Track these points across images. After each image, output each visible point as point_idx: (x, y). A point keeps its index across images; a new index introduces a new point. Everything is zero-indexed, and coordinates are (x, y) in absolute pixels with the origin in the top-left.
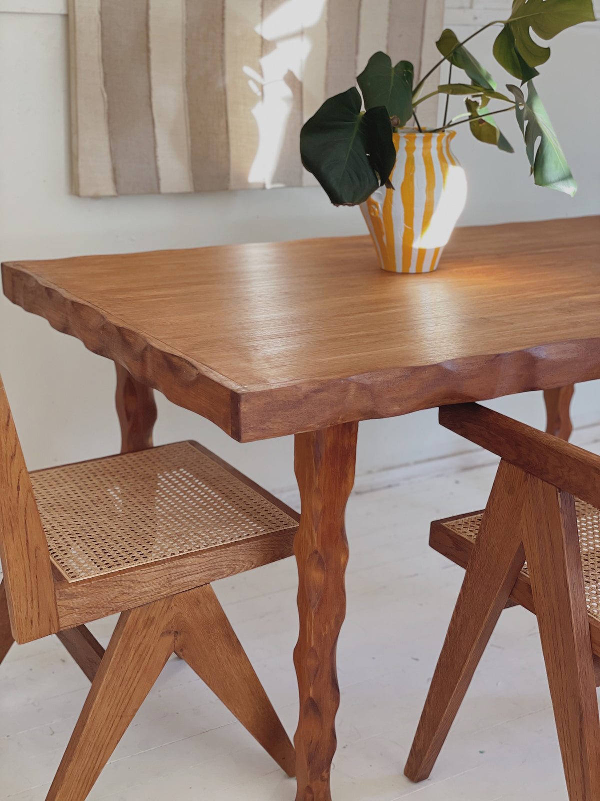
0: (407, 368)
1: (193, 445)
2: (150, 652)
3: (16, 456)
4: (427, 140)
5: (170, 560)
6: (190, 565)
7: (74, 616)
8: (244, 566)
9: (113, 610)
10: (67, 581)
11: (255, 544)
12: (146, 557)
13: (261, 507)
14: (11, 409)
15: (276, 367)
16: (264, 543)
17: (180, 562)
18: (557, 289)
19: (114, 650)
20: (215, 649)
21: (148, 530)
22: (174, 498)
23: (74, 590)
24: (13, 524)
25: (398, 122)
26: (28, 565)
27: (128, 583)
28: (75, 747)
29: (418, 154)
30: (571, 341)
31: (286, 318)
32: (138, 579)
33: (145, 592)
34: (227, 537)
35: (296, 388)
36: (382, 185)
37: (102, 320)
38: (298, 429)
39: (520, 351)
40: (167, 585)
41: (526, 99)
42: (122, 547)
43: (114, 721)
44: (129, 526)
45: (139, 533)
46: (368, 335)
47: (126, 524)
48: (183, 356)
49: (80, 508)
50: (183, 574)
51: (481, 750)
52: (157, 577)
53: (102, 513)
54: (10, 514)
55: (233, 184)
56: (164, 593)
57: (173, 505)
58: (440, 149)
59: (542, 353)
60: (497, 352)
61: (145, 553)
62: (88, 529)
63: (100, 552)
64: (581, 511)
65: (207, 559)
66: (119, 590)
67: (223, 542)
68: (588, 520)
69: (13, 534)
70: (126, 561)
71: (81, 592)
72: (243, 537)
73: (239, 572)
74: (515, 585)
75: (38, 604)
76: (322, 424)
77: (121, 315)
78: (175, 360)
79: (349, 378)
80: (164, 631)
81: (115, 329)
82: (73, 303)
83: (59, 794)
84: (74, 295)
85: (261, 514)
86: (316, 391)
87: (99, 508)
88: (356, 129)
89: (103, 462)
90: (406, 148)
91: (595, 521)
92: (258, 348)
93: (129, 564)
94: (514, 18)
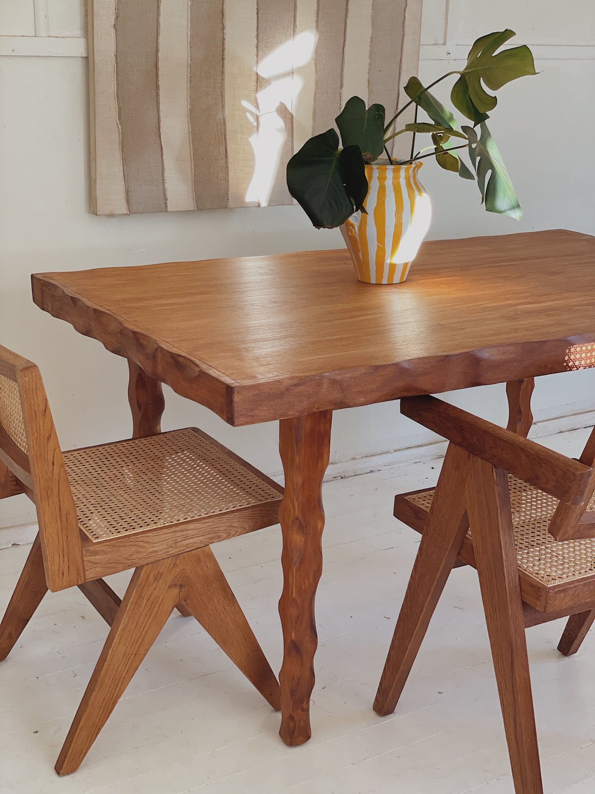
0: (371, 366)
1: (196, 432)
2: (160, 601)
3: (52, 437)
4: (396, 171)
5: (176, 525)
6: (193, 530)
7: (97, 569)
8: (237, 531)
9: (129, 566)
10: (91, 541)
11: (247, 512)
12: (156, 523)
13: (252, 483)
14: (48, 400)
15: (264, 365)
16: (254, 513)
17: (184, 527)
18: (508, 299)
19: (130, 599)
20: (213, 600)
21: (157, 501)
22: (179, 476)
23: (99, 548)
24: (49, 493)
25: (371, 158)
26: (60, 527)
27: (141, 544)
28: (97, 680)
29: (389, 183)
30: (510, 345)
31: (274, 324)
32: (150, 541)
33: (156, 551)
34: (223, 507)
35: (279, 382)
36: (357, 210)
37: (120, 325)
38: (280, 416)
39: (467, 353)
40: (174, 546)
41: (479, 139)
42: (136, 515)
43: (129, 658)
44: (141, 499)
45: (150, 503)
46: (341, 339)
47: (139, 497)
48: (187, 356)
49: (100, 483)
50: (187, 537)
51: (440, 691)
52: (165, 539)
53: (119, 488)
54: (46, 484)
55: (231, 203)
56: (171, 552)
57: (178, 482)
58: (408, 179)
59: (485, 354)
60: (447, 354)
61: (156, 519)
62: (107, 500)
63: (118, 518)
64: (523, 487)
65: (207, 525)
66: (134, 549)
67: (220, 511)
68: (528, 495)
69: (48, 501)
70: (139, 525)
71: (103, 550)
72: (237, 507)
73: (234, 536)
74: (461, 547)
75: (68, 559)
76: (300, 412)
77: (135, 321)
78: (181, 359)
79: (323, 375)
80: (171, 584)
81: (131, 334)
82: (95, 310)
83: (83, 718)
84: (96, 303)
85: (252, 489)
86: (296, 385)
87: (116, 483)
88: (335, 163)
89: (119, 445)
90: (379, 178)
91: (534, 496)
92: (249, 350)
93: (142, 528)
94: (469, 69)
